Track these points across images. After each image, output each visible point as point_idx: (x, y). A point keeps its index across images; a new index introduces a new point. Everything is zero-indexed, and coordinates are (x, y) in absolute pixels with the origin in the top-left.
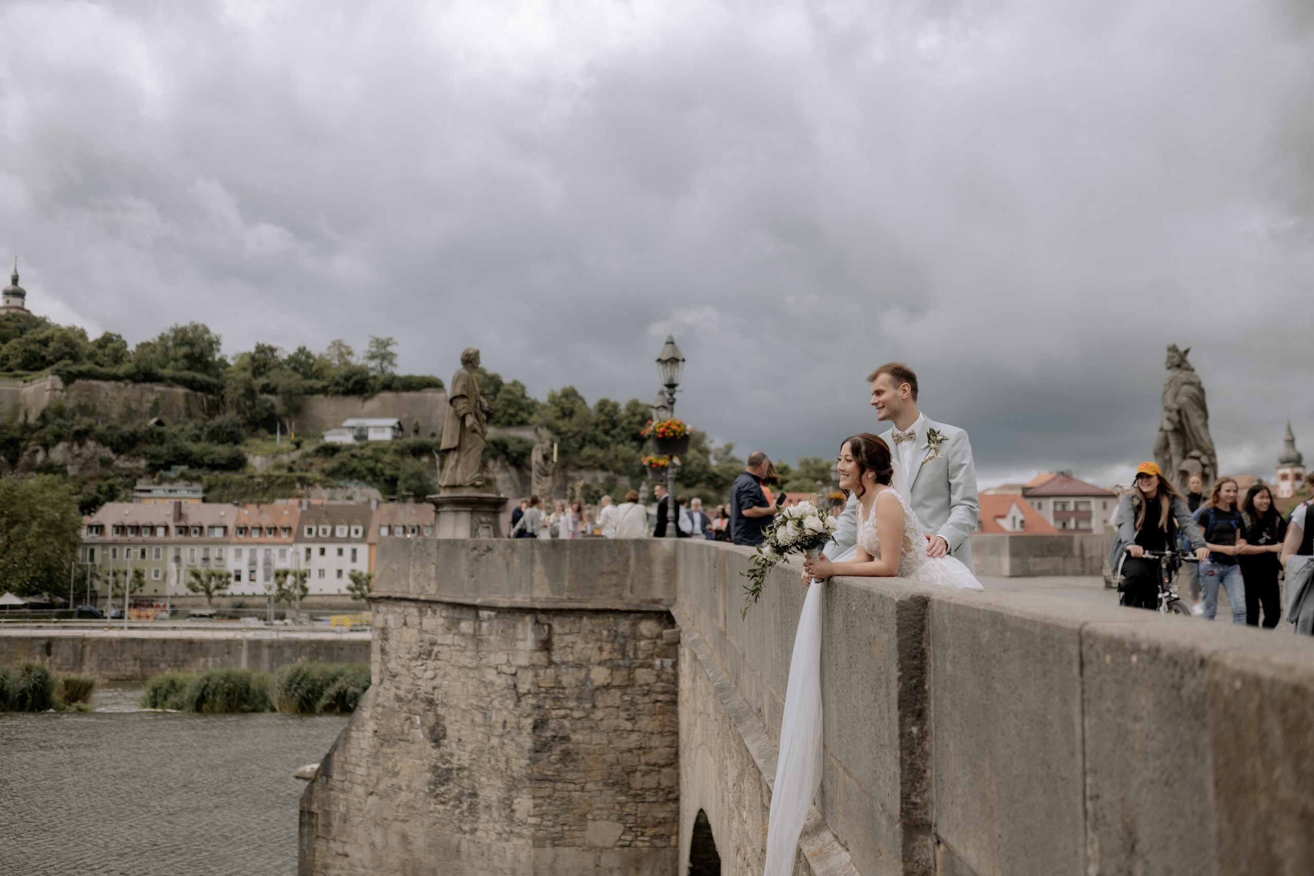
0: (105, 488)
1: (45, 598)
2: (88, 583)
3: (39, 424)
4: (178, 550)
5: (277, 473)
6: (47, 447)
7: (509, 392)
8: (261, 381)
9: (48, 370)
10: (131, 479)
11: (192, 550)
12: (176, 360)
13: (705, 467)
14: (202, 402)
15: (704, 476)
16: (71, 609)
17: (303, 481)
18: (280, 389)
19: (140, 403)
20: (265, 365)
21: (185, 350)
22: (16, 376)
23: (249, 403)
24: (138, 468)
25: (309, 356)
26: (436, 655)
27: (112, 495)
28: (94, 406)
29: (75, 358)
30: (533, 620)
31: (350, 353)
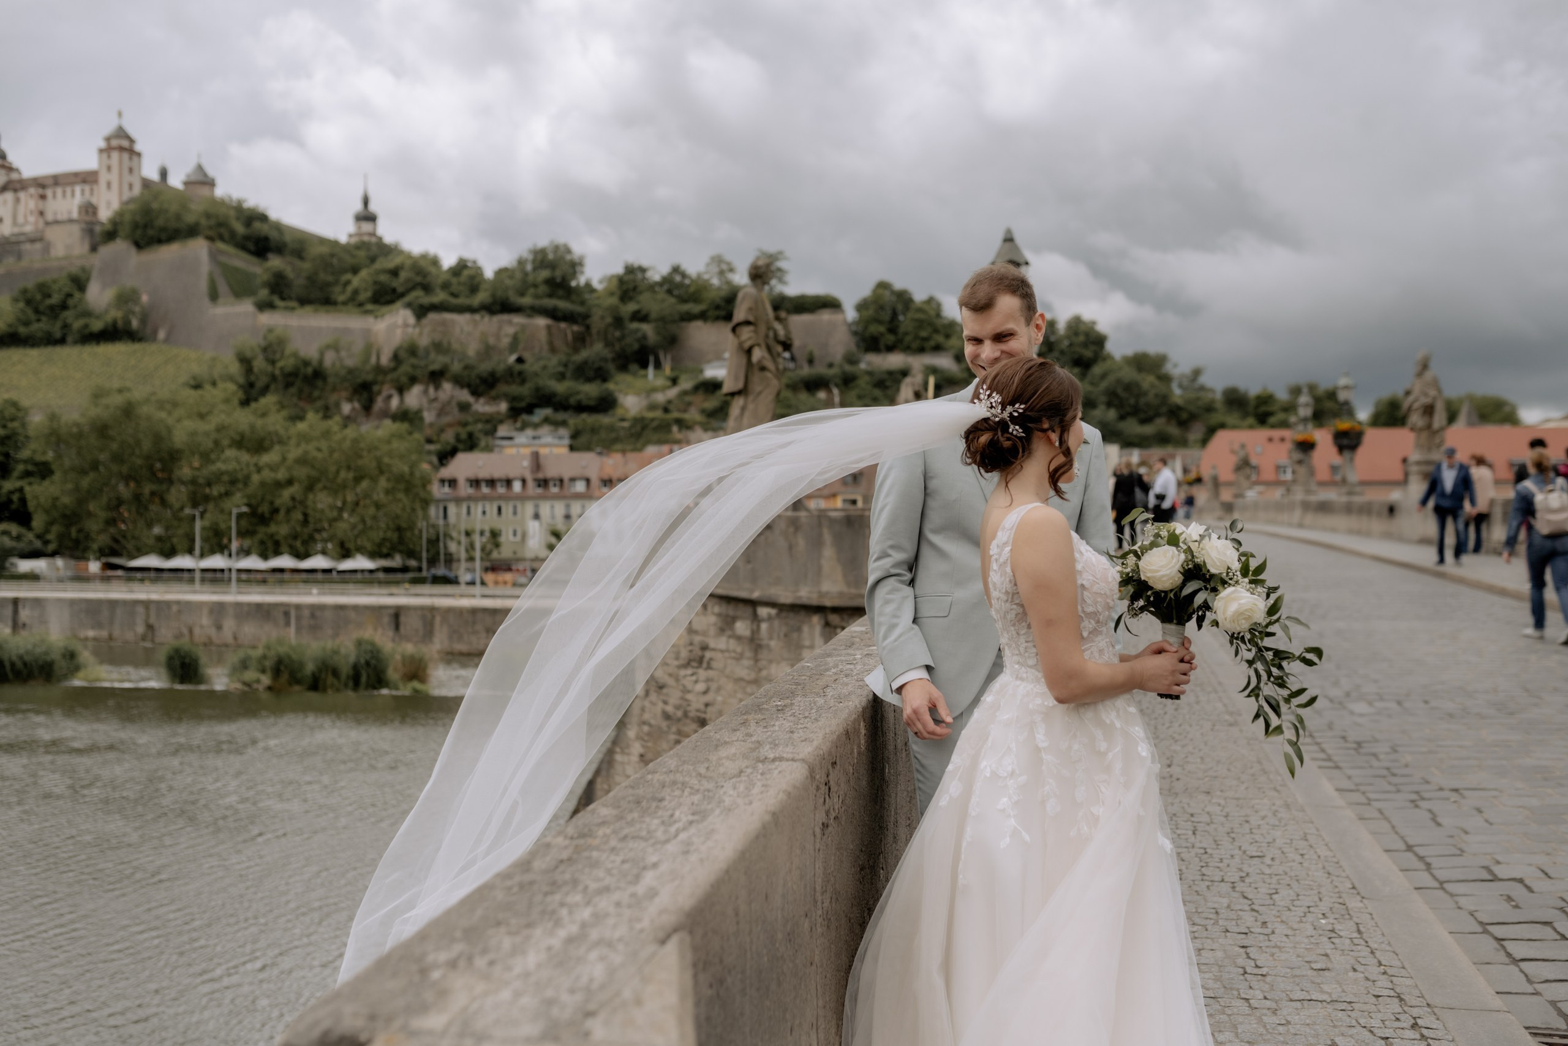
0: (464, 436)
1: (397, 561)
2: (441, 545)
3: (392, 365)
4: (537, 506)
5: (650, 415)
6: (401, 390)
7: (920, 310)
8: (631, 307)
9: (399, 304)
10: (491, 424)
11: (552, 507)
12: (535, 286)
13: (1164, 398)
14: (566, 335)
15: (1164, 409)
16: (424, 574)
17: (682, 424)
18: (653, 315)
19: (498, 337)
20: (635, 288)
21: (545, 274)
22: (367, 312)
23: (617, 334)
24: (498, 413)
25: (684, 275)
26: (709, 663)
27: (470, 444)
28: (449, 343)
29: (427, 288)
30: (823, 622)
31: (731, 270)
